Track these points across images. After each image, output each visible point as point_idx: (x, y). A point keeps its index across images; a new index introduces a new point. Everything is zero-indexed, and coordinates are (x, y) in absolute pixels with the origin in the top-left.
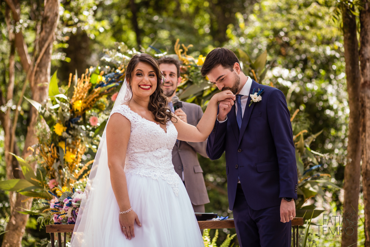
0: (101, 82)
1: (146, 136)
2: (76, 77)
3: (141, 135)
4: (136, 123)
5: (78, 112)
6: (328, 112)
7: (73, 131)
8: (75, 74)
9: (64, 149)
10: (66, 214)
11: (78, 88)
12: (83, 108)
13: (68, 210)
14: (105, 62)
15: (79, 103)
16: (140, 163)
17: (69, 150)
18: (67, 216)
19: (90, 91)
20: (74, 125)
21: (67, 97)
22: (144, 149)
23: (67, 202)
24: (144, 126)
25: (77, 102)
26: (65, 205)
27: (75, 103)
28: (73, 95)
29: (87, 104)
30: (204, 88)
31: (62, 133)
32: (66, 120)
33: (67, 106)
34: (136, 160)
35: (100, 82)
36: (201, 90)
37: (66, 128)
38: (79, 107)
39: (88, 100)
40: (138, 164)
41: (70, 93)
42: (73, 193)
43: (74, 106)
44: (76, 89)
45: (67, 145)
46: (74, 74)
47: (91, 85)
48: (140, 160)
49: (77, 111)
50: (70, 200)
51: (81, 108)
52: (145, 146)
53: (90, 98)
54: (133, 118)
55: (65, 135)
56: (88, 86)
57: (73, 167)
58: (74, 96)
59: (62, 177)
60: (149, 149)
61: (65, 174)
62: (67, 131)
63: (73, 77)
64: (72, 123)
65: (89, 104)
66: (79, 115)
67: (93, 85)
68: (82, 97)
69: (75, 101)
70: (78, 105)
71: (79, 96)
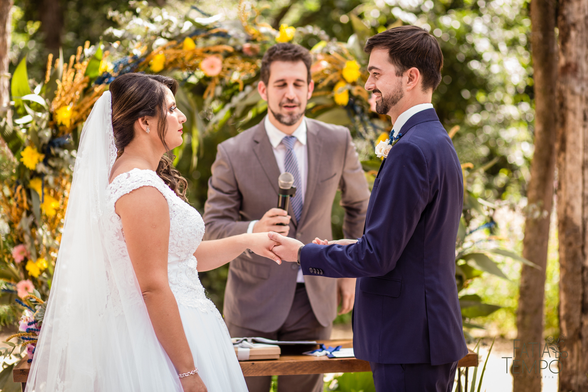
0: (105, 73)
2: (60, 62)
3: (183, 231)
5: (65, 127)
6: (474, 65)
7: (55, 160)
8: (58, 57)
9: (40, 192)
11: (64, 83)
12: (73, 121)
14: (113, 37)
15: (66, 111)
17: (49, 193)
20: (57, 150)
21: (45, 100)
25: (63, 109)
27: (58, 112)
28: (55, 96)
29: (81, 113)
31: (36, 165)
32: (42, 142)
33: (44, 116)
35: (103, 73)
37: (42, 157)
38: (66, 120)
39: (83, 106)
41: (50, 93)
43: (56, 116)
44: (60, 86)
45: (45, 184)
46: (56, 57)
47: (88, 81)
49: (62, 125)
51: (71, 120)
53: (86, 102)
55: (41, 168)
56: (83, 83)
57: (57, 222)
58: (57, 98)
59: (36, 242)
61: (42, 238)
62: (45, 162)
63: (54, 63)
64: (54, 146)
65: (84, 113)
66: (66, 133)
67: (91, 80)
68: (72, 100)
69: (58, 108)
70: (65, 115)
71: (67, 99)
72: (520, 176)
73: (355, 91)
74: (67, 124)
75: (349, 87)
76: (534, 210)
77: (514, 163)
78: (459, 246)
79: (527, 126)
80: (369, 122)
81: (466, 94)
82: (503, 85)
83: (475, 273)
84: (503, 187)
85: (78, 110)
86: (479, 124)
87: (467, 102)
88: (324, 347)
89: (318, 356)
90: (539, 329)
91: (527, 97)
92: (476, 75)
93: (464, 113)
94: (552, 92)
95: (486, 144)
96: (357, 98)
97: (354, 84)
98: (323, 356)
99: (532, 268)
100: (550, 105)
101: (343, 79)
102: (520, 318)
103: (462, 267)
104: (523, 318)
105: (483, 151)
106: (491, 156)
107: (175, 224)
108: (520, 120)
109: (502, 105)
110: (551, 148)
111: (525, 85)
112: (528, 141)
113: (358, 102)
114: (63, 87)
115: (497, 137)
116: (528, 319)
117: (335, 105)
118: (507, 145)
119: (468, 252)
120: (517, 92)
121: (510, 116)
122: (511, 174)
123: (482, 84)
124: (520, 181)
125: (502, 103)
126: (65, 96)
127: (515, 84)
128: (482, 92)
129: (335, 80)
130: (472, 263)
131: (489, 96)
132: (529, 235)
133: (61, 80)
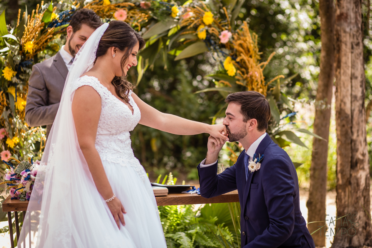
1: (117, 117)
2: (26, 13)
3: (111, 115)
4: (106, 101)
5: (30, 54)
6: (280, 17)
7: (24, 75)
8: (24, 11)
9: (14, 95)
10: (25, 187)
11: (29, 27)
12: (34, 50)
13: (26, 184)
15: (30, 44)
16: (105, 147)
17: (20, 95)
18: (25, 190)
19: (43, 32)
20: (25, 69)
21: (17, 37)
22: (111, 132)
23: (25, 175)
24: (115, 106)
25: (28, 43)
26: (22, 179)
27: (25, 45)
28: (23, 35)
29: (40, 45)
30: (170, 26)
31: (12, 78)
32: (16, 64)
33: (17, 47)
34: (100, 143)
35: (53, 20)
36: (167, 29)
37: (15, 73)
38: (30, 49)
39: (40, 40)
40: (103, 148)
41: (20, 33)
42: (31, 164)
43: (24, 47)
44: (26, 29)
45: (18, 90)
47: (44, 25)
48: (105, 143)
49: (27, 52)
50: (29, 172)
51: (33, 49)
52: (112, 128)
53: (43, 39)
54: (104, 94)
55: (15, 80)
56: (40, 27)
58: (25, 36)
59: (12, 126)
60: (115, 132)
61: (16, 124)
62: (17, 76)
64: (23, 67)
65: (41, 45)
66: (30, 58)
67: (46, 24)
68: (34, 37)
69: (25, 43)
70: (30, 47)
71: (30, 37)
72: (308, 86)
73: (210, 31)
74: (31, 51)
75: (206, 28)
76: (322, 104)
77: (305, 78)
78: (275, 127)
79: (313, 55)
80: (219, 50)
81: (274, 35)
82: (297, 29)
83: (286, 143)
84: (297, 93)
85: (37, 44)
86: (282, 53)
87: (275, 40)
88: (195, 188)
89: (191, 193)
90: (324, 179)
91: (312, 37)
92: (281, 23)
93: (274, 47)
94: (332, 31)
95: (287, 67)
96: (212, 35)
97: (210, 26)
98: (195, 193)
99: (320, 140)
100: (330, 40)
101: (203, 23)
102: (312, 172)
103: (278, 139)
104: (314, 173)
105: (286, 71)
106: (290, 74)
107: (105, 111)
108: (308, 52)
109: (297, 43)
110: (331, 66)
111: (311, 29)
112: (313, 65)
113: (212, 38)
114: (28, 29)
115: (294, 62)
116: (317, 173)
117: (198, 40)
118: (301, 67)
119: (282, 130)
120: (307, 34)
121: (302, 49)
122: (303, 85)
123: (284, 29)
124: (309, 90)
125: (297, 41)
126: (29, 35)
127: (306, 28)
128: (285, 34)
129: (198, 24)
130: (284, 137)
131: (290, 37)
132: (318, 121)
133: (27, 25)
